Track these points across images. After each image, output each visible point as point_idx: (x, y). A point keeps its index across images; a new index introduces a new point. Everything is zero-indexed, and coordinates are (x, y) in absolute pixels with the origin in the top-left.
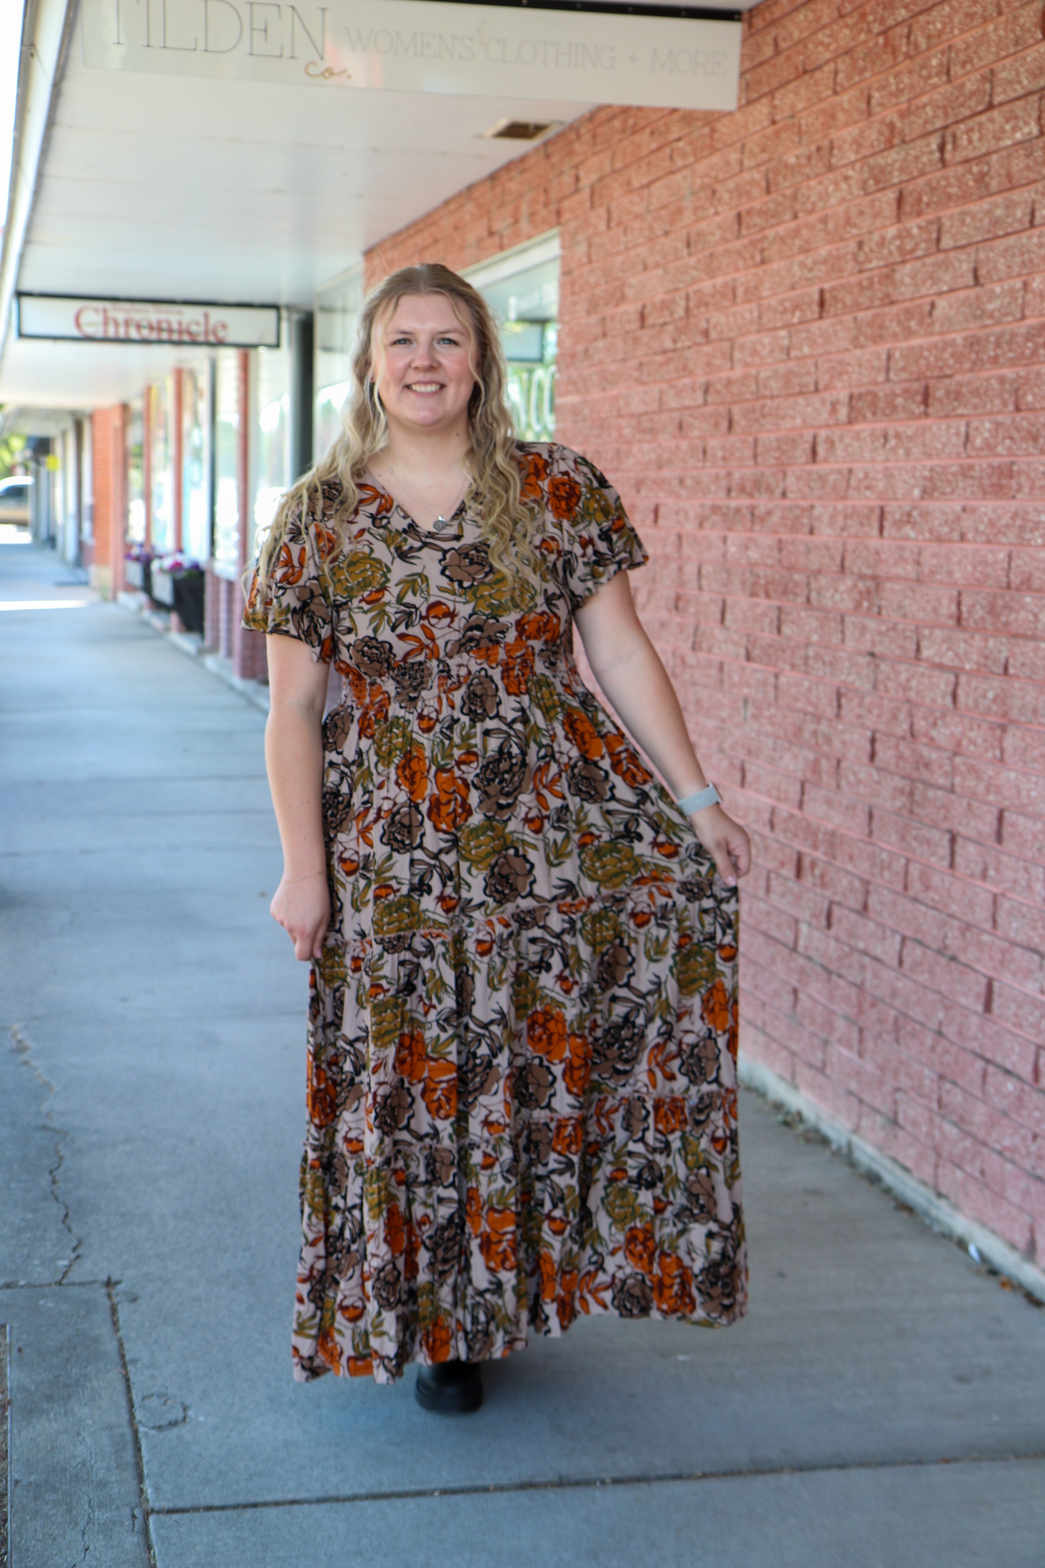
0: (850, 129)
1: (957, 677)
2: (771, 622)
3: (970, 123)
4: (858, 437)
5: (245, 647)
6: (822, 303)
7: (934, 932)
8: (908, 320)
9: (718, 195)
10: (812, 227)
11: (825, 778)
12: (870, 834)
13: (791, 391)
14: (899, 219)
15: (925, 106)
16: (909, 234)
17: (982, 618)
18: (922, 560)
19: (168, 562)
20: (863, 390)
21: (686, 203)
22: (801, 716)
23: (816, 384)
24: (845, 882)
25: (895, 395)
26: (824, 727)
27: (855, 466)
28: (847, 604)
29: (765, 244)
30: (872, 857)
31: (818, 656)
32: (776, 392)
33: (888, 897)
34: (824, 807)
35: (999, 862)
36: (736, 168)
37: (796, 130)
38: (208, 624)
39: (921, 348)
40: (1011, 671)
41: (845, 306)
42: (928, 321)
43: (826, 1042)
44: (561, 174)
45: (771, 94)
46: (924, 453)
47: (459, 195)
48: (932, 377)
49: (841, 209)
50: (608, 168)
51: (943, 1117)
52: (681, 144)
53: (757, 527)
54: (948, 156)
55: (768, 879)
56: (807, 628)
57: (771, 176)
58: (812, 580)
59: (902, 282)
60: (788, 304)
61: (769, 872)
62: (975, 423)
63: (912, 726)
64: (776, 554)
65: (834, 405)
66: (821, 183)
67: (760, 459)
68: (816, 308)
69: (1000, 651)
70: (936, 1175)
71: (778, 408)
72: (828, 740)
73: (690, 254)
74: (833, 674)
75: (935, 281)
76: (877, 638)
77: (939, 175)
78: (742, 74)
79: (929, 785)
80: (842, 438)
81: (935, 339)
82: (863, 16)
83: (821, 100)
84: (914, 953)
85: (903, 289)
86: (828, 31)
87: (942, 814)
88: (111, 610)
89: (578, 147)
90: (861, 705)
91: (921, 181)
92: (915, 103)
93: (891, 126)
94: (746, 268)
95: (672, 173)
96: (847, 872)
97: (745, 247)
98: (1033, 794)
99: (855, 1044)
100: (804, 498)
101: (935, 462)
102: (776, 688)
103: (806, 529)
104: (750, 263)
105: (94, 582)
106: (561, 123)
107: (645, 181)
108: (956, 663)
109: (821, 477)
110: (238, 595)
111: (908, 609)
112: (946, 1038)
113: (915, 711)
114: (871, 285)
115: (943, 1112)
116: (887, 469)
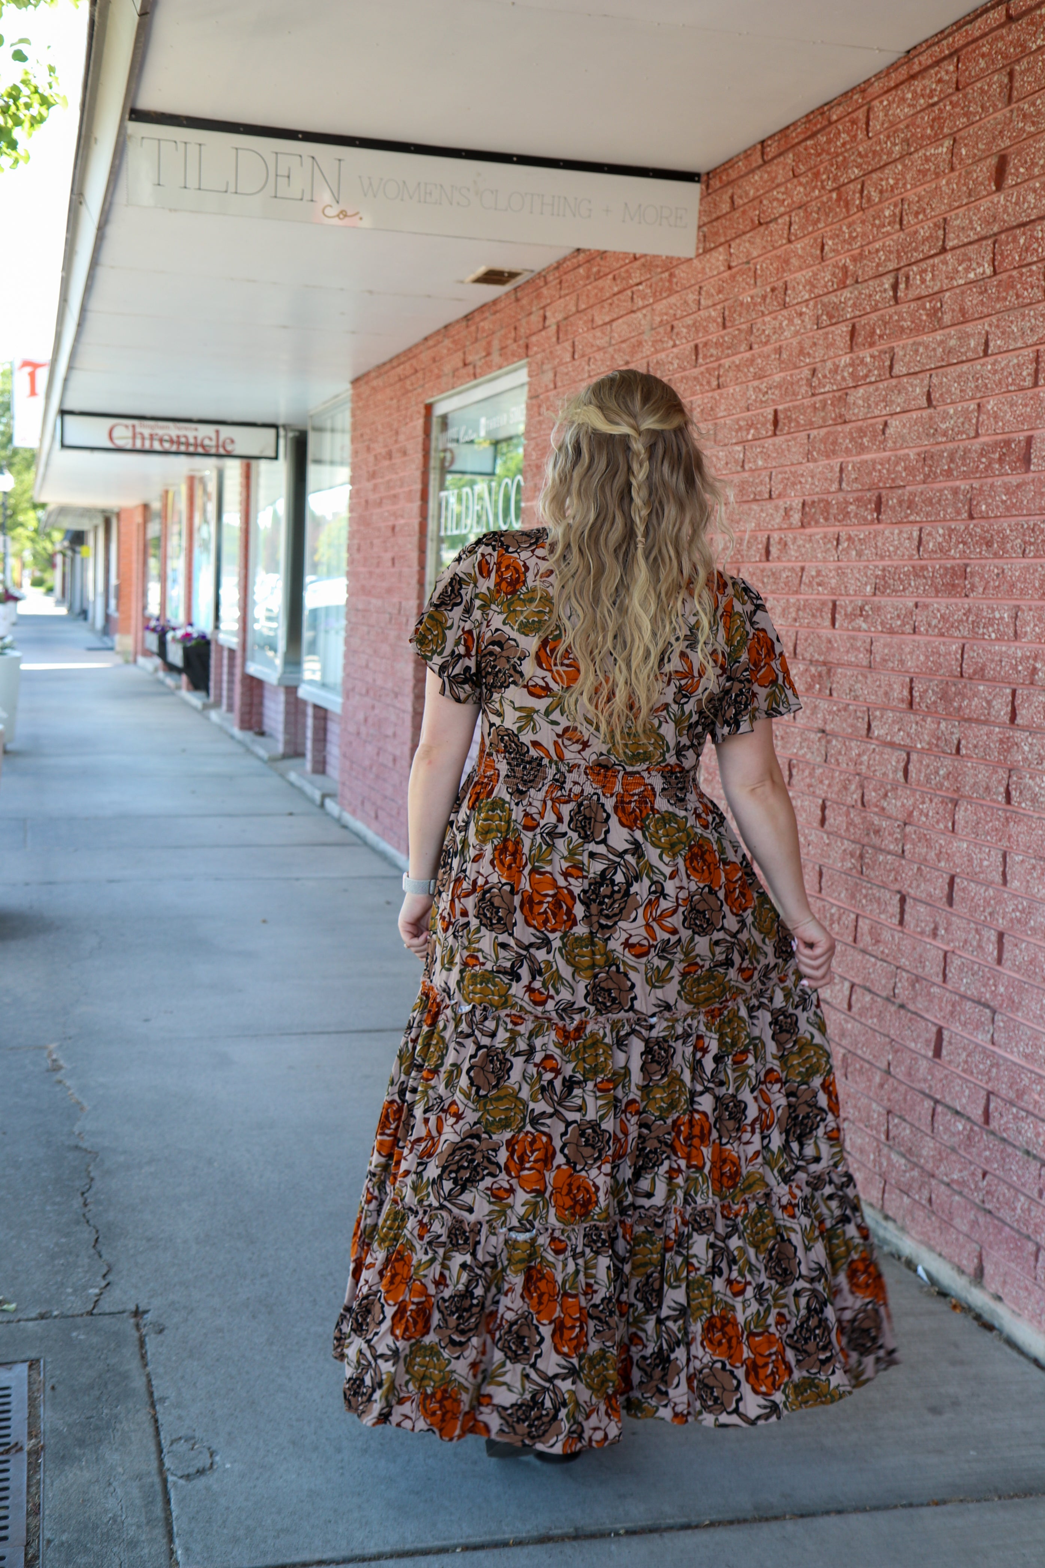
0: (804, 272)
1: (908, 755)
3: (923, 265)
4: (810, 539)
5: (243, 704)
6: (776, 423)
7: (884, 981)
8: (861, 438)
9: (676, 330)
10: (768, 357)
12: (821, 890)
13: (745, 499)
14: (851, 349)
15: (877, 251)
16: (862, 362)
17: (935, 702)
18: (874, 649)
19: (180, 633)
20: (816, 498)
21: (646, 337)
23: (770, 492)
25: (847, 503)
27: (807, 565)
29: (722, 371)
35: (949, 924)
36: (694, 307)
37: (751, 274)
38: (212, 684)
39: (874, 462)
40: (963, 751)
41: (798, 424)
42: (881, 438)
44: (530, 314)
45: (728, 243)
46: (877, 554)
47: (438, 332)
48: (885, 488)
49: (794, 342)
50: (573, 310)
51: (890, 1147)
52: (641, 287)
54: (900, 294)
57: (727, 313)
59: (855, 404)
60: (742, 423)
62: (928, 529)
63: (863, 796)
65: (787, 511)
66: (775, 319)
68: (770, 427)
69: (952, 733)
70: (883, 1199)
74: (784, 747)
75: (887, 403)
76: (829, 717)
77: (891, 310)
78: (700, 227)
79: (879, 850)
80: (794, 539)
81: (887, 454)
82: (817, 175)
83: (775, 248)
84: (862, 999)
85: (856, 411)
86: (783, 189)
87: (891, 878)
88: (132, 671)
89: (545, 291)
90: (811, 775)
91: (874, 316)
92: (866, 249)
93: (845, 268)
94: (703, 392)
95: (633, 312)
97: (702, 374)
98: (986, 863)
101: (887, 562)
104: (707, 388)
105: (118, 648)
106: (532, 271)
107: (607, 319)
108: (908, 741)
109: (773, 574)
110: (238, 661)
111: (860, 693)
112: (894, 1077)
113: (866, 783)
114: (824, 407)
115: (891, 1143)
116: (840, 568)
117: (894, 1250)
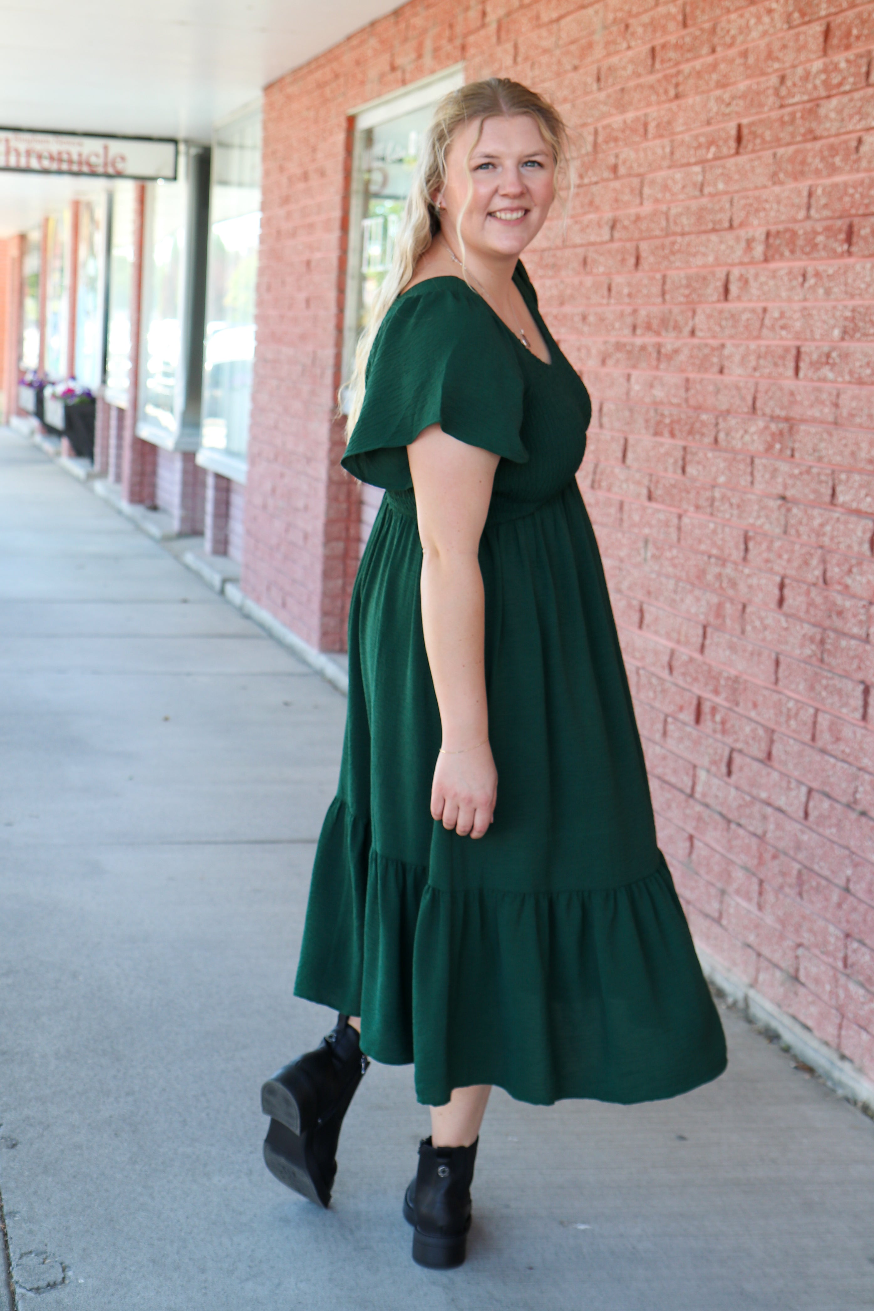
2: (676, 462)
4: (774, 275)
5: (134, 473)
6: (739, 139)
7: (844, 785)
8: (833, 156)
9: (631, 30)
10: (732, 61)
11: (728, 622)
12: (777, 681)
13: (703, 228)
14: (825, 52)
16: (836, 68)
18: (841, 402)
19: (60, 389)
20: (781, 227)
21: (597, 37)
22: (706, 558)
23: (731, 221)
24: (748, 729)
25: (816, 233)
26: (729, 570)
27: (770, 305)
28: (758, 446)
29: (681, 78)
30: (778, 705)
31: (724, 498)
32: (687, 229)
33: (795, 747)
34: (728, 653)
38: (97, 450)
39: (846, 185)
41: (764, 141)
42: (854, 157)
43: (723, 892)
44: (467, 9)
46: (846, 293)
47: (362, 30)
48: (857, 215)
49: (762, 43)
51: (848, 976)
53: (663, 366)
55: (665, 721)
56: (714, 469)
57: (688, 9)
58: (720, 420)
59: (826, 117)
60: (702, 140)
61: (667, 716)
63: (825, 572)
64: (682, 393)
65: (749, 243)
66: (742, 16)
67: (668, 297)
68: (733, 144)
70: (839, 1036)
71: (689, 245)
72: (733, 584)
73: (600, 89)
74: (740, 517)
75: (862, 115)
76: (790, 482)
79: (842, 634)
80: (757, 276)
81: (861, 175)
84: (821, 805)
85: (828, 125)
87: (855, 666)
88: (3, 434)
90: (769, 549)
91: (851, 14)
94: (659, 103)
95: (583, 7)
96: (750, 719)
97: (659, 81)
99: (755, 895)
100: (714, 337)
101: (857, 302)
102: (679, 529)
103: (716, 369)
104: (663, 98)
107: (554, 15)
109: (733, 316)
110: (128, 422)
111: (824, 453)
112: (853, 895)
113: (828, 557)
114: (793, 121)
115: (849, 971)
116: (805, 308)
117: (850, 1096)
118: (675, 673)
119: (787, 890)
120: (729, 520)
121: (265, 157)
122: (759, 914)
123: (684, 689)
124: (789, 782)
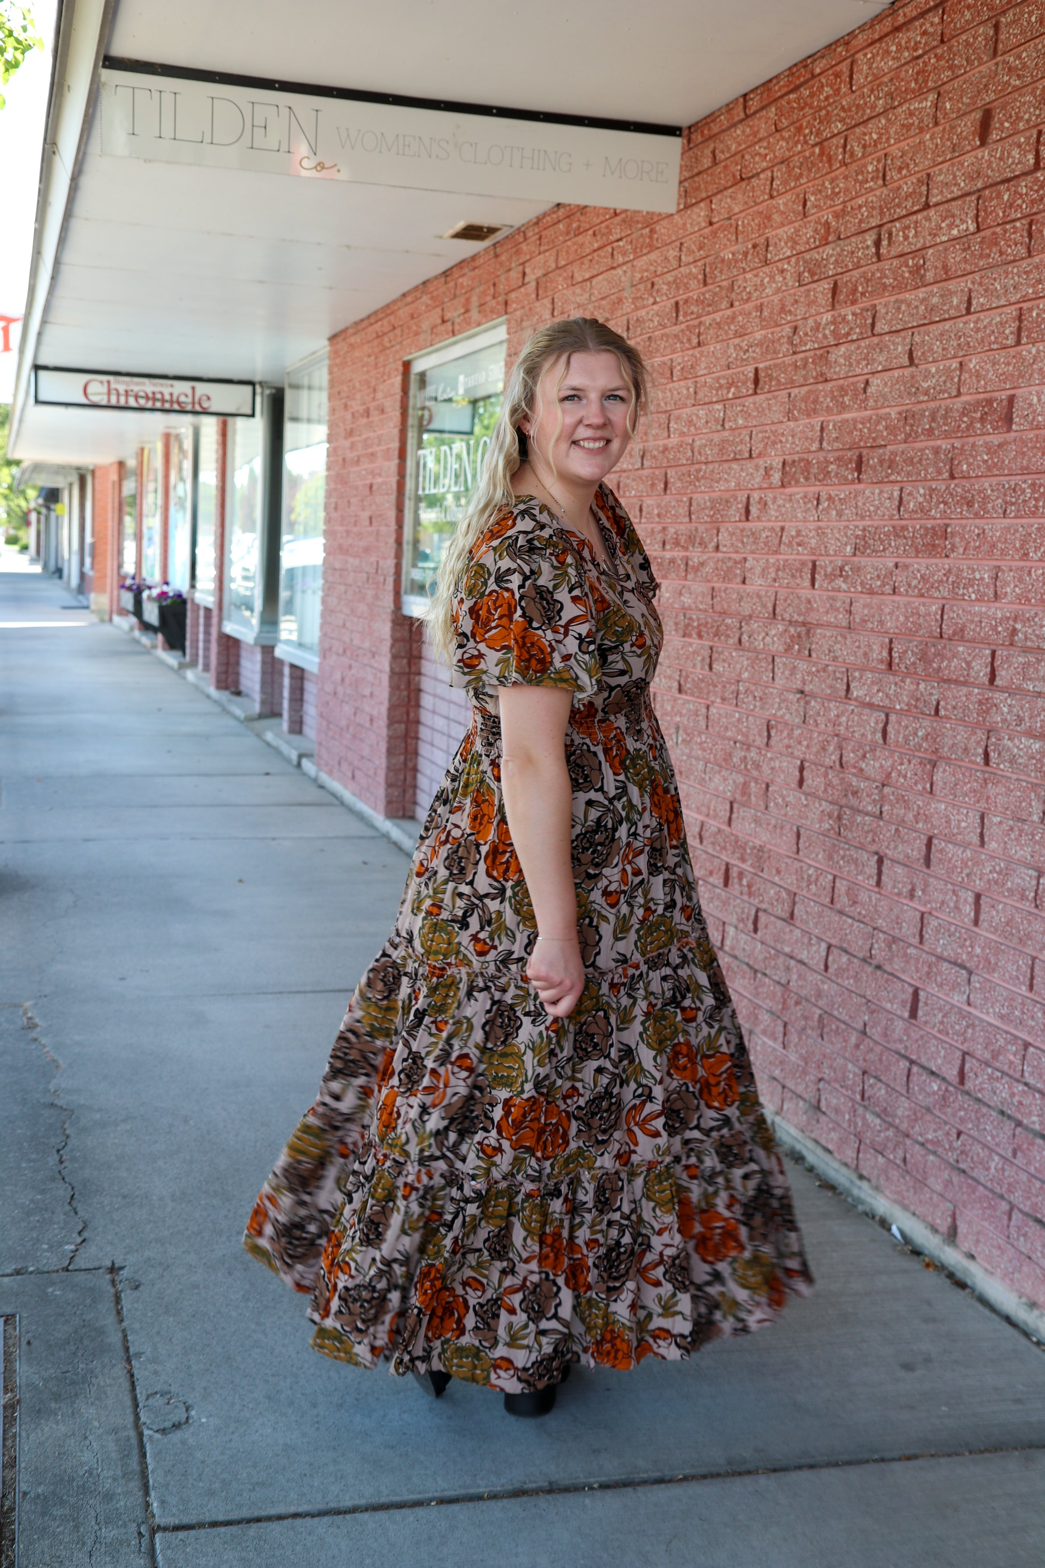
0: (786, 229)
1: (887, 716)
2: (703, 660)
3: (906, 221)
4: (790, 498)
5: (219, 664)
6: (756, 381)
7: (860, 942)
8: (842, 396)
9: (656, 287)
10: (749, 314)
11: (753, 798)
12: (798, 851)
13: (725, 458)
14: (833, 306)
15: (860, 207)
16: (844, 320)
17: (914, 663)
18: (854, 609)
19: (155, 592)
20: (796, 457)
21: (625, 294)
22: (732, 743)
23: (750, 452)
24: (772, 892)
25: (828, 462)
26: (753, 754)
27: (787, 525)
28: (778, 646)
29: (702, 329)
30: (799, 872)
31: (748, 691)
32: (710, 459)
33: (815, 908)
34: (753, 825)
35: (927, 885)
36: (675, 264)
37: (733, 230)
38: (188, 644)
39: (855, 421)
40: (942, 712)
41: (779, 383)
42: (862, 397)
44: (509, 270)
45: (709, 199)
46: (857, 514)
47: (416, 289)
48: (866, 447)
49: (776, 299)
50: (553, 266)
51: (865, 1107)
52: (621, 243)
53: (690, 576)
54: (883, 251)
56: (738, 666)
57: (708, 270)
58: (744, 624)
59: (836, 362)
60: (722, 381)
62: (909, 488)
63: (841, 757)
64: (708, 600)
65: (767, 470)
66: (756, 276)
67: (694, 517)
68: (751, 385)
69: (931, 694)
70: (857, 1158)
71: (712, 472)
72: (758, 767)
74: (762, 708)
75: (869, 361)
76: (808, 678)
77: (875, 267)
78: (681, 182)
79: (857, 811)
80: (774, 499)
81: (868, 413)
82: (800, 129)
83: (756, 204)
84: (839, 960)
85: (837, 369)
86: (765, 144)
87: (869, 839)
88: (107, 629)
89: (524, 247)
90: (790, 736)
91: (856, 273)
92: (849, 205)
93: (827, 224)
94: (683, 350)
95: (613, 268)
96: (774, 884)
97: (682, 331)
98: (963, 824)
99: (780, 1036)
100: (737, 552)
101: (867, 522)
102: (707, 717)
103: (739, 579)
104: (687, 345)
105: (93, 607)
106: (511, 227)
107: (587, 276)
108: (887, 702)
109: (753, 534)
110: (215, 620)
111: (839, 653)
112: (870, 1038)
113: (844, 745)
114: (805, 366)
115: (866, 1103)
116: (820, 528)
117: (868, 1210)
118: (705, 843)
119: (809, 1032)
120: (752, 710)
121: (330, 398)
122: (784, 1052)
123: (714, 856)
124: (810, 939)
